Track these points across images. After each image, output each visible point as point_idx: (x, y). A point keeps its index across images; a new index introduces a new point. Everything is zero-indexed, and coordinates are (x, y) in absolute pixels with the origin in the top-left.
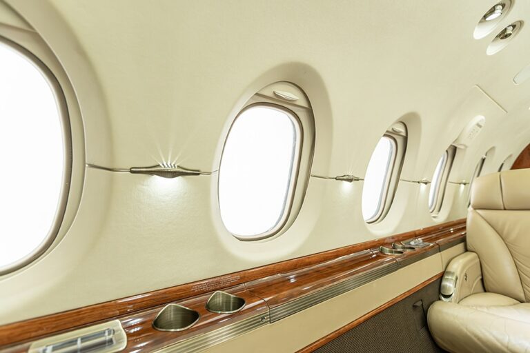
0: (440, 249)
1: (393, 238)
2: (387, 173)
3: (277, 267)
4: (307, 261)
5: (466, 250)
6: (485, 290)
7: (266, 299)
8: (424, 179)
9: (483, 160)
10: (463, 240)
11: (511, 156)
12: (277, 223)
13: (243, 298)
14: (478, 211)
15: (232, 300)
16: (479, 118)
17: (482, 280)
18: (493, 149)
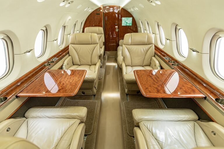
0: (61, 59)
1: (48, 60)
2: (42, 39)
3: (12, 84)
4: (21, 78)
5: (69, 56)
6: (74, 65)
7: (13, 94)
8: (55, 39)
9: (75, 24)
10: (68, 53)
11: (84, 20)
12: (5, 72)
13: (6, 97)
14: (72, 45)
15: (2, 98)
16: (70, 17)
17: (73, 62)
18: (77, 21)
